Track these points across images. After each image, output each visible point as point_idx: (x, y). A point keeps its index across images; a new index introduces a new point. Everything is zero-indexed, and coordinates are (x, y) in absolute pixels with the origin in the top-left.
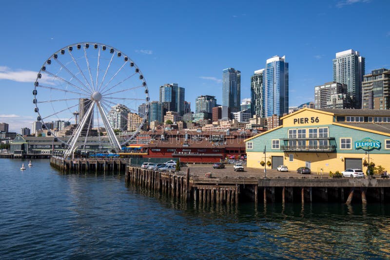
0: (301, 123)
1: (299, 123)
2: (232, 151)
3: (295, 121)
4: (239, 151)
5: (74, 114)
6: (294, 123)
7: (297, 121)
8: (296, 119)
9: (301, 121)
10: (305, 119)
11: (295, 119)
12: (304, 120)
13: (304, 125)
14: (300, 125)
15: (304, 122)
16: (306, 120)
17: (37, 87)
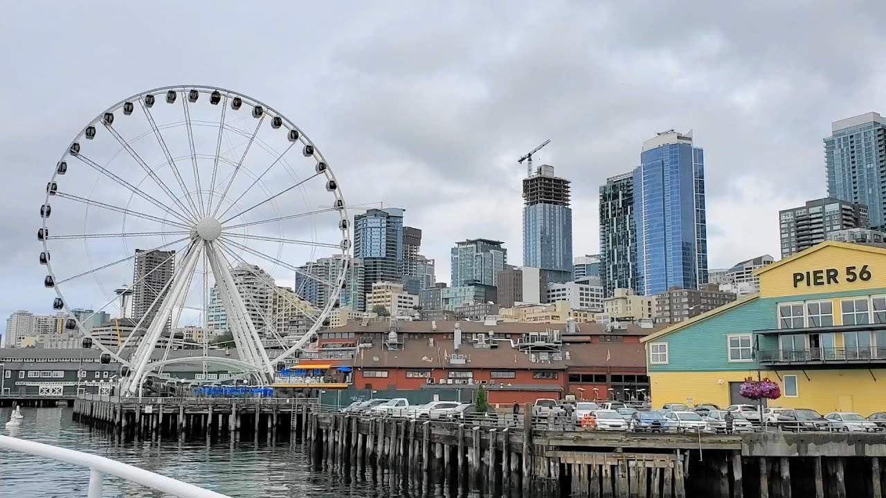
0: (816, 283)
1: (809, 284)
2: (587, 378)
3: (797, 278)
4: (609, 378)
5: (119, 292)
6: (795, 286)
7: (802, 279)
8: (802, 275)
9: (816, 278)
10: (828, 271)
11: (795, 275)
12: (824, 275)
13: (826, 288)
14: (814, 289)
15: (825, 280)
16: (832, 276)
17: (51, 197)
